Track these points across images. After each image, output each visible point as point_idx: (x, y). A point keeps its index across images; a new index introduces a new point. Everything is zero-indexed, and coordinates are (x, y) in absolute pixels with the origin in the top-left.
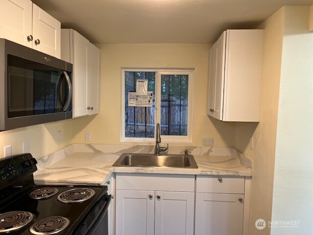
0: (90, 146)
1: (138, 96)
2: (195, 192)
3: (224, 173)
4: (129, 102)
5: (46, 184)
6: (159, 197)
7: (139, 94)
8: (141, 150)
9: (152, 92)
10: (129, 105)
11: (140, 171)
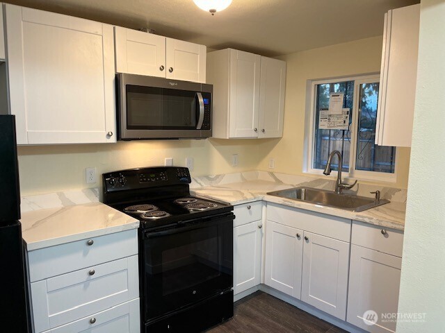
0: (272, 174)
1: (330, 116)
2: (350, 243)
3: (390, 225)
4: (320, 123)
5: (197, 196)
6: (306, 239)
7: (332, 113)
8: (324, 185)
9: (348, 109)
10: (320, 127)
11: (287, 203)
